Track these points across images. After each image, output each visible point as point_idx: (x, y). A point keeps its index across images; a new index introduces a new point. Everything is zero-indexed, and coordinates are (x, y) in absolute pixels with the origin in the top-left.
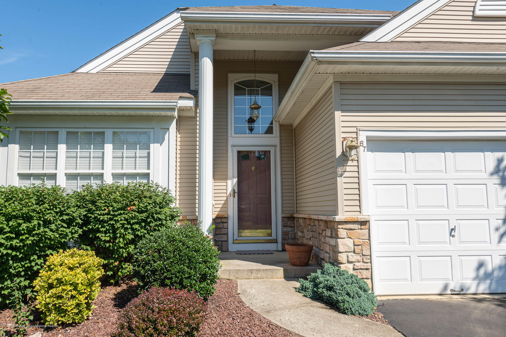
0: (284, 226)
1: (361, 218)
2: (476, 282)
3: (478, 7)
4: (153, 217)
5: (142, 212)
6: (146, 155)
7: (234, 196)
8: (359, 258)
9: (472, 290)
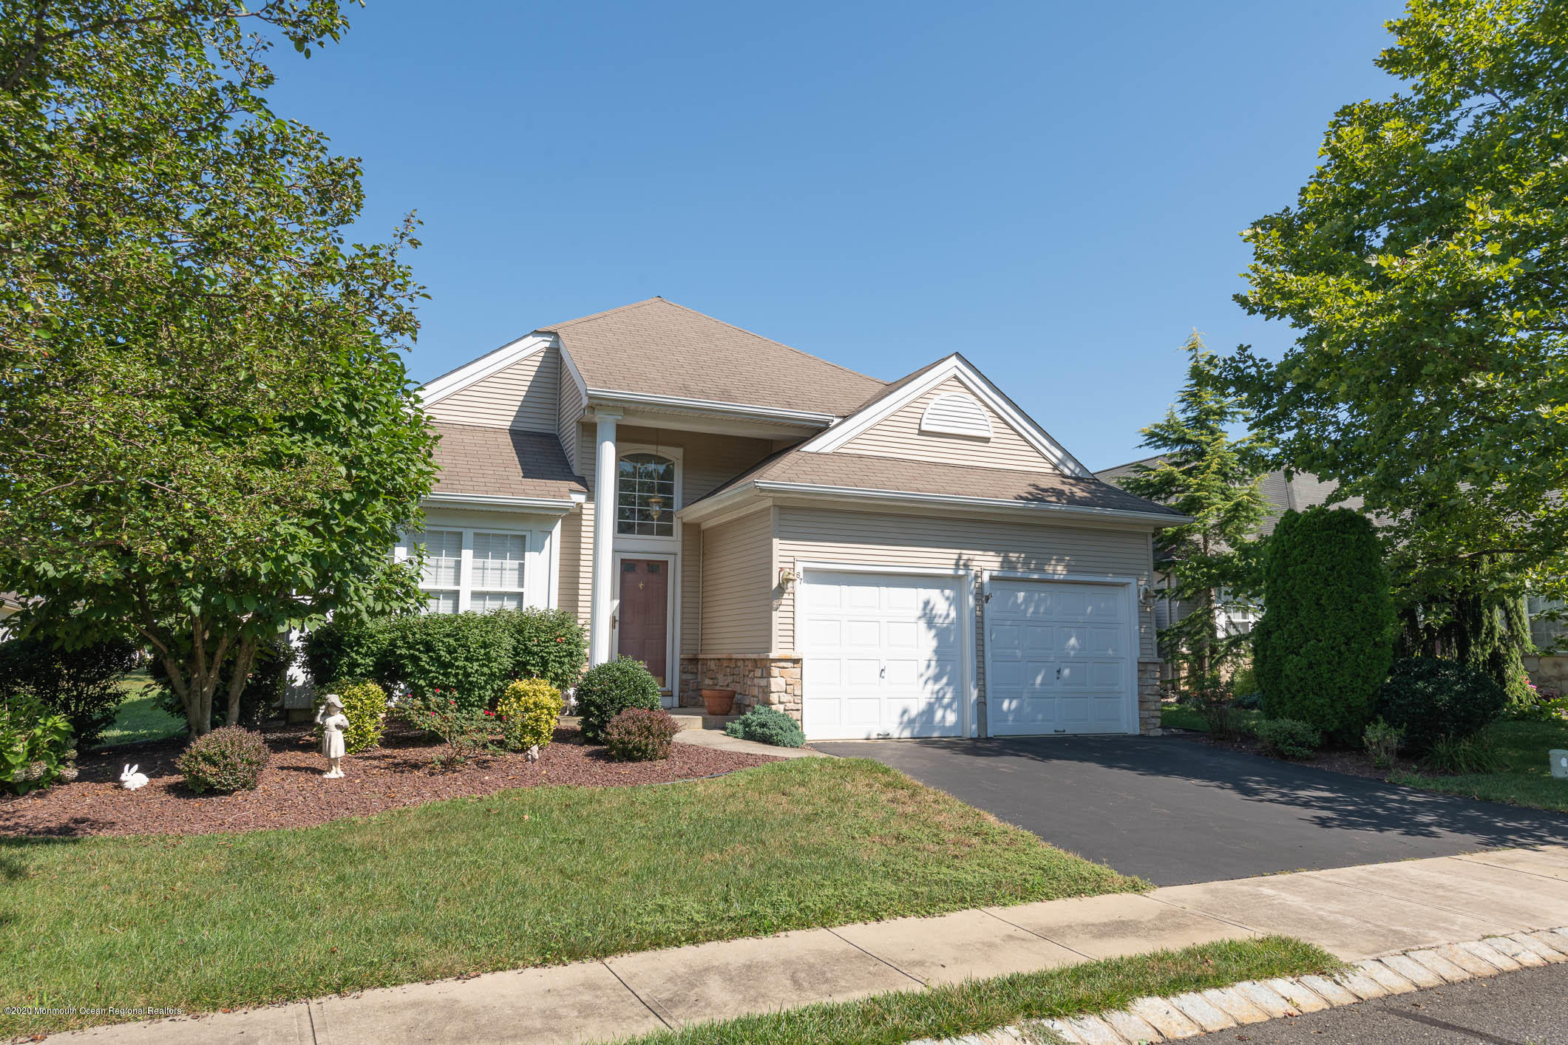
0: (683, 672)
1: (794, 655)
2: (900, 727)
3: (924, 421)
6: (517, 567)
7: (614, 627)
8: (790, 698)
9: (896, 735)
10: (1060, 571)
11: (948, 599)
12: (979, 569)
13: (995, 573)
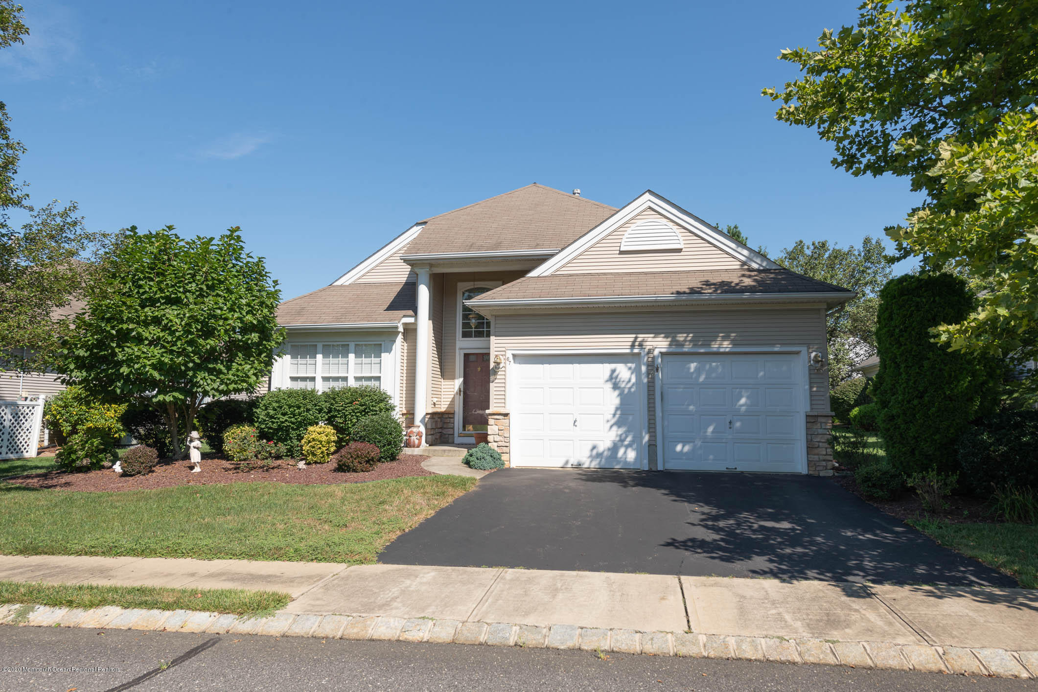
1: (504, 411)
2: (589, 460)
3: (623, 243)
4: (370, 409)
5: (363, 405)
6: (378, 362)
7: (460, 395)
8: (501, 439)
9: (586, 466)
10: (726, 346)
11: (630, 368)
12: (651, 347)
13: (664, 350)
